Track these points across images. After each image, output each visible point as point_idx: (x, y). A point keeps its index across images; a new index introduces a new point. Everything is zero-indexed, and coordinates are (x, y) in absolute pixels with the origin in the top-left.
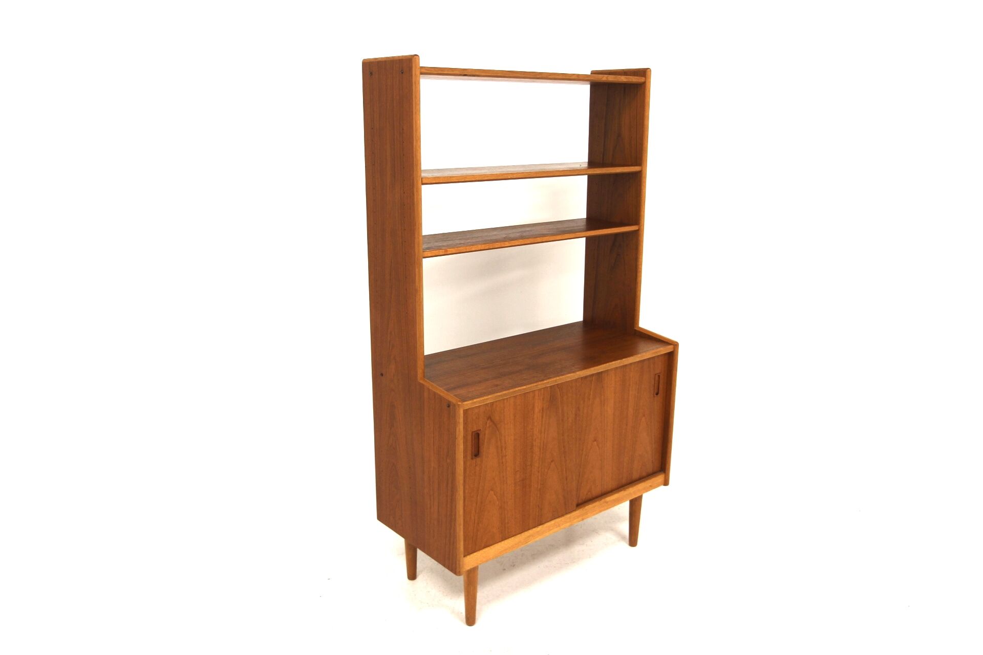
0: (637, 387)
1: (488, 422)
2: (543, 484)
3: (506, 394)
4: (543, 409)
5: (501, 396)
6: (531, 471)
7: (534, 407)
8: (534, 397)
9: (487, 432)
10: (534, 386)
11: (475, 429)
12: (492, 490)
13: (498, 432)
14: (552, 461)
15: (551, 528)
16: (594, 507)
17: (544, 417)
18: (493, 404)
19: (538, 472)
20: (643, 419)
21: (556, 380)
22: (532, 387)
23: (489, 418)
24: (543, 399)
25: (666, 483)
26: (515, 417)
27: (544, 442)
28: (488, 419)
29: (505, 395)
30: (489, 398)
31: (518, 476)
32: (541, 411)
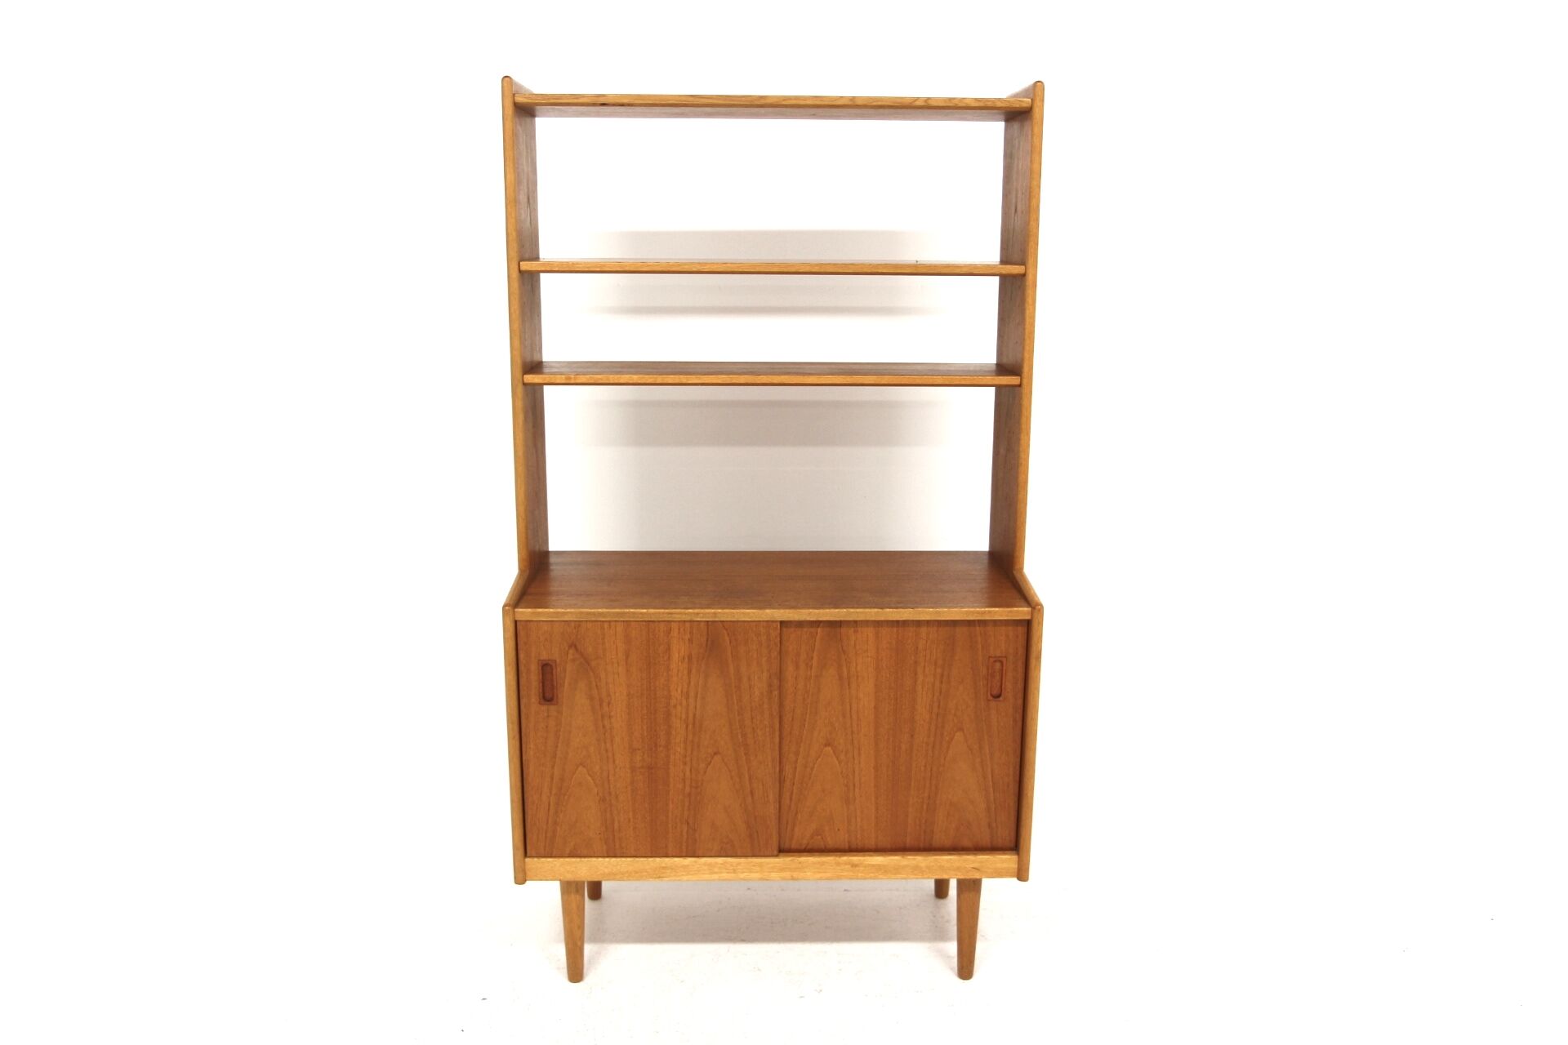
0: (939, 671)
1: (571, 651)
2: (696, 788)
3: (603, 613)
4: (690, 657)
5: (594, 614)
6: (668, 756)
7: (668, 649)
8: (669, 631)
9: (569, 667)
10: (663, 613)
11: (544, 656)
12: (582, 764)
13: (591, 674)
14: (715, 754)
15: (716, 870)
16: (823, 864)
17: (694, 671)
18: (579, 626)
19: (685, 764)
20: (959, 736)
21: (715, 613)
22: (659, 613)
23: (573, 645)
24: (690, 641)
25: (1022, 874)
26: (627, 657)
27: (694, 715)
28: (570, 647)
29: (601, 614)
30: (568, 612)
31: (638, 758)
32: (686, 660)
